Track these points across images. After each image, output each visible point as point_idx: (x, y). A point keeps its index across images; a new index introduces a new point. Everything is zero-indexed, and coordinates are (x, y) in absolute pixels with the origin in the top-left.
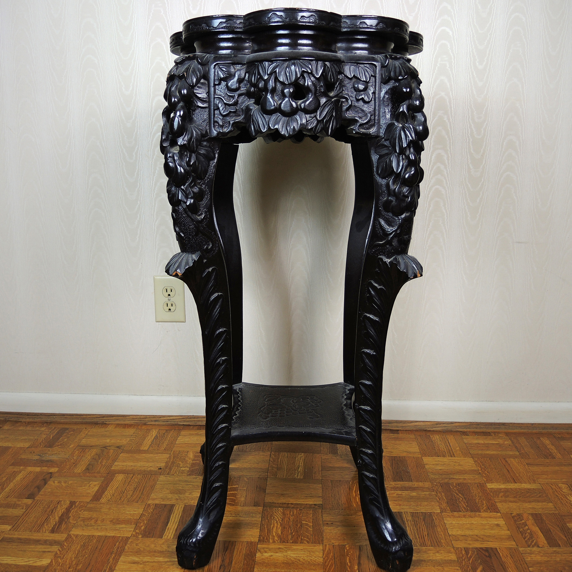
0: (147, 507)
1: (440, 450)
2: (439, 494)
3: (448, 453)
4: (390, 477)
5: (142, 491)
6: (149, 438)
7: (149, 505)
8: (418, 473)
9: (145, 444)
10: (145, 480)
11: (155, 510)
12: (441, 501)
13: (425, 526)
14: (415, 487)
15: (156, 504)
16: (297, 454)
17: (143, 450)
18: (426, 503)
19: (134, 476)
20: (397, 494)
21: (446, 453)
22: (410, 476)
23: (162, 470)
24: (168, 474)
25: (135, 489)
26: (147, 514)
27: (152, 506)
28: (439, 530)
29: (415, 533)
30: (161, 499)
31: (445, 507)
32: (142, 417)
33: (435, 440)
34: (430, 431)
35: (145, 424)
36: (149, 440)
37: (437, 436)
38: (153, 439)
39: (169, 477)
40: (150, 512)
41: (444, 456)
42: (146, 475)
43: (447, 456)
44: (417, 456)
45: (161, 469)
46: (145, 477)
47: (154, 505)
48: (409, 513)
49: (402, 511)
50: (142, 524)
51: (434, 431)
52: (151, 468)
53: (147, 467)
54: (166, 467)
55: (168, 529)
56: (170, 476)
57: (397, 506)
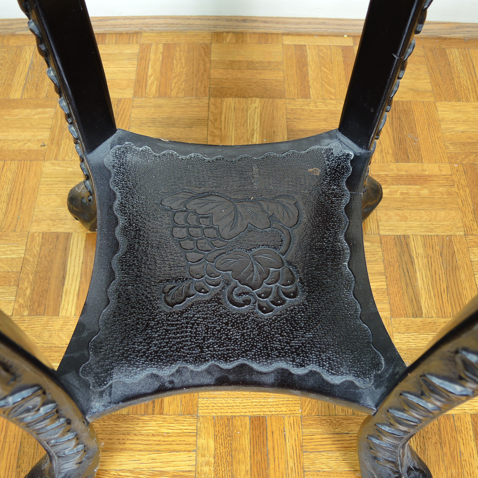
0: (31, 242)
1: (462, 84)
2: (461, 192)
3: (473, 92)
4: (390, 151)
5: (19, 201)
6: (21, 70)
7: (33, 235)
8: (430, 140)
9: (16, 83)
10: (22, 174)
11: (43, 248)
12: (464, 208)
13: (442, 268)
14: (427, 176)
15: (43, 233)
16: (249, 102)
17: (14, 100)
18: (443, 213)
19: (6, 166)
20: (402, 194)
21: (471, 91)
22: (419, 150)
23: (46, 147)
24: (56, 158)
25: (9, 196)
26: (31, 259)
27: (38, 238)
28: (463, 276)
29: (428, 285)
30: (50, 220)
31: (471, 221)
32: (6, 23)
33: (453, 60)
34: (445, 39)
35: (13, 35)
36: (21, 75)
37: (456, 50)
38: (27, 71)
39: (59, 165)
40: (36, 253)
41: (467, 100)
42: (23, 162)
43: (472, 100)
44: (428, 100)
45: (44, 145)
46: (22, 166)
47: (41, 235)
48: (419, 237)
49: (409, 233)
50: (26, 283)
51: (451, 39)
52: (29, 144)
53: (23, 143)
54: (52, 140)
55: (66, 292)
56: (59, 162)
57: (401, 221)
